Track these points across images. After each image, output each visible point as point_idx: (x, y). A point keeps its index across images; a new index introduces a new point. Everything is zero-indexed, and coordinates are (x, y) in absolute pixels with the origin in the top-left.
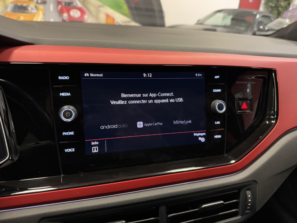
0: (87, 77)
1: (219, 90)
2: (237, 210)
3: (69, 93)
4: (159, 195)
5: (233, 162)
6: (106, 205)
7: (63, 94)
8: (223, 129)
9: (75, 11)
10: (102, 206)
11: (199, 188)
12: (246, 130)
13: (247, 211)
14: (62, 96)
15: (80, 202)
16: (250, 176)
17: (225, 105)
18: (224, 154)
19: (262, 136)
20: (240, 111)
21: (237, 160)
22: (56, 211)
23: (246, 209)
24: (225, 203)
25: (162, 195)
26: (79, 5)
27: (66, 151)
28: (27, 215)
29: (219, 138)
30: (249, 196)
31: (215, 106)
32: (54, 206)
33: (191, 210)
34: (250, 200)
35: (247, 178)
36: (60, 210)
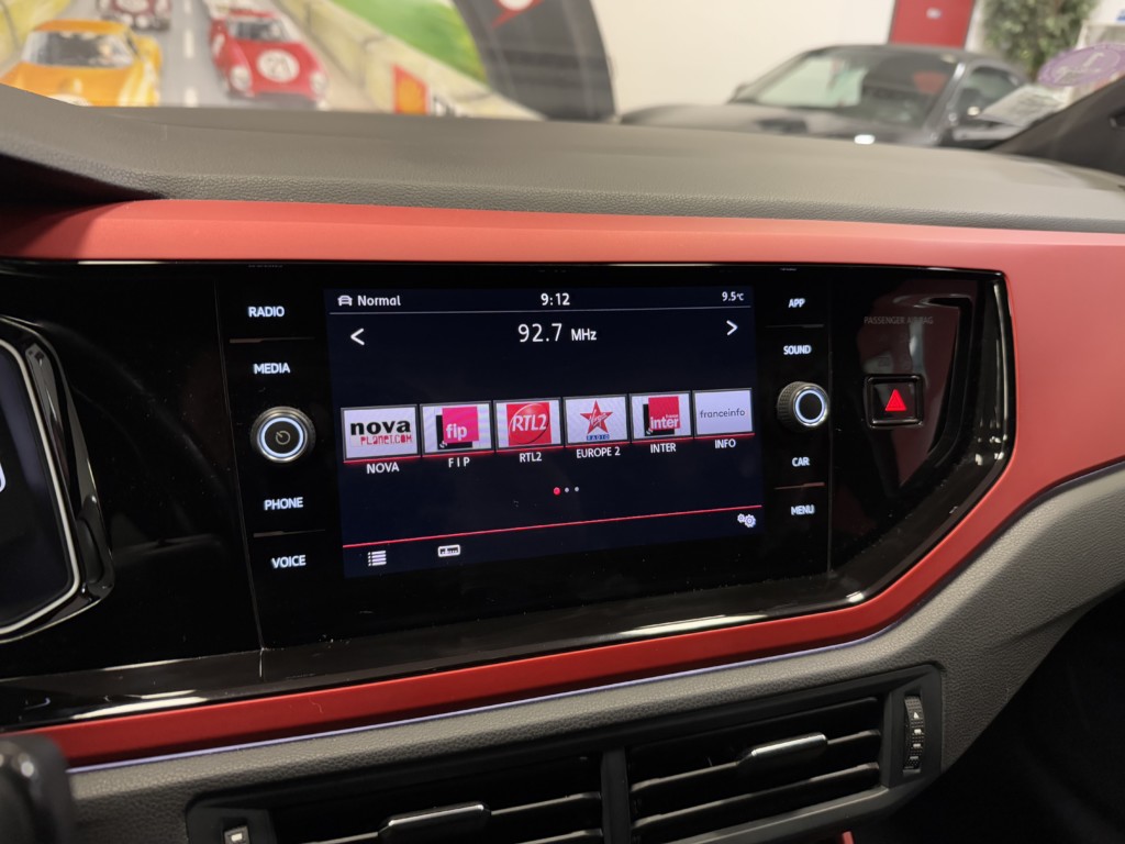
0: (345, 307)
1: (805, 349)
2: (876, 766)
3: (286, 365)
4: (599, 713)
5: (856, 597)
6: (419, 748)
7: (263, 368)
8: (822, 484)
9: (277, 55)
10: (404, 753)
11: (740, 690)
12: (902, 484)
13: (908, 771)
14: (259, 373)
15: (329, 740)
16: (917, 647)
17: (826, 400)
18: (825, 570)
19: (959, 504)
20: (881, 422)
21: (870, 591)
22: (246, 769)
23: (906, 763)
24: (830, 742)
25: (609, 712)
26: (293, 34)
27: (277, 563)
28: (146, 785)
29: (806, 516)
30: (916, 716)
31: (793, 404)
32: (240, 753)
33: (714, 765)
34: (918, 731)
35: (907, 652)
36: (260, 766)
